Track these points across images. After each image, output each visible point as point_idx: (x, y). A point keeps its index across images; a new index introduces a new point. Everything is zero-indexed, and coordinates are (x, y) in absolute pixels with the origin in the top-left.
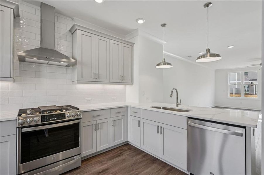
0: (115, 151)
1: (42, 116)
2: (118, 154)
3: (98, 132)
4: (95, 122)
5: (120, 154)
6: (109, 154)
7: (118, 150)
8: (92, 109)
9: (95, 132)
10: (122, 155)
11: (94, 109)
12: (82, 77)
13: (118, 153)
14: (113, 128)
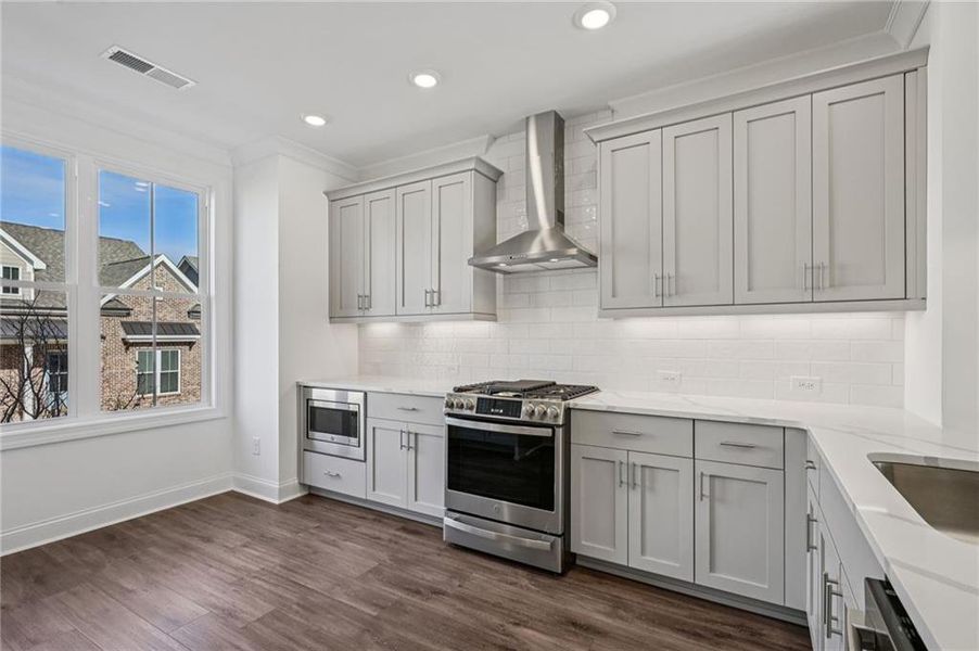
0: (715, 615)
1: (479, 399)
2: (705, 628)
3: (636, 497)
4: (621, 456)
5: (717, 635)
6: (678, 606)
7: (731, 619)
8: (609, 407)
9: (621, 493)
10: (717, 644)
11: (614, 407)
12: (614, 296)
13: (715, 627)
14: (703, 508)
